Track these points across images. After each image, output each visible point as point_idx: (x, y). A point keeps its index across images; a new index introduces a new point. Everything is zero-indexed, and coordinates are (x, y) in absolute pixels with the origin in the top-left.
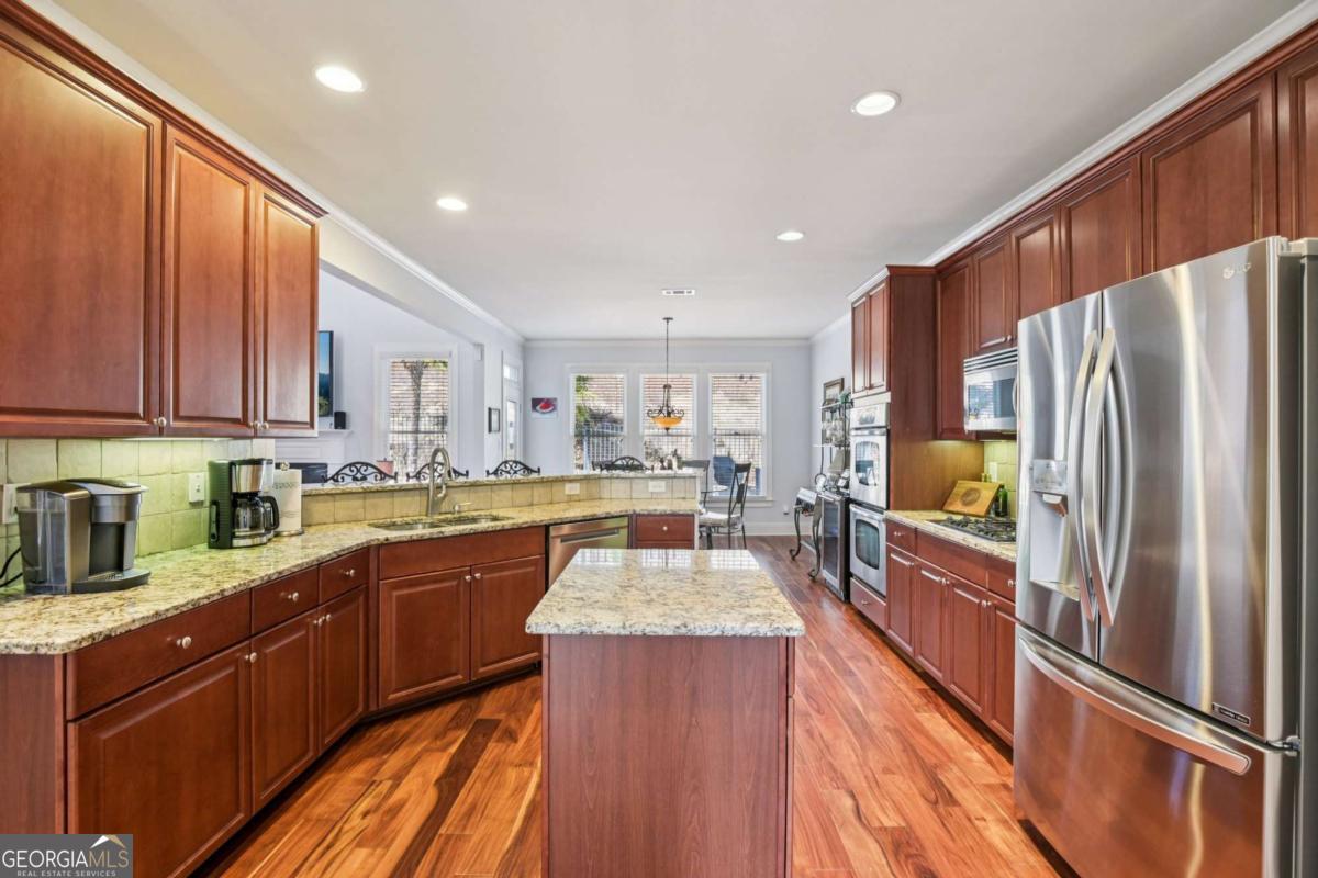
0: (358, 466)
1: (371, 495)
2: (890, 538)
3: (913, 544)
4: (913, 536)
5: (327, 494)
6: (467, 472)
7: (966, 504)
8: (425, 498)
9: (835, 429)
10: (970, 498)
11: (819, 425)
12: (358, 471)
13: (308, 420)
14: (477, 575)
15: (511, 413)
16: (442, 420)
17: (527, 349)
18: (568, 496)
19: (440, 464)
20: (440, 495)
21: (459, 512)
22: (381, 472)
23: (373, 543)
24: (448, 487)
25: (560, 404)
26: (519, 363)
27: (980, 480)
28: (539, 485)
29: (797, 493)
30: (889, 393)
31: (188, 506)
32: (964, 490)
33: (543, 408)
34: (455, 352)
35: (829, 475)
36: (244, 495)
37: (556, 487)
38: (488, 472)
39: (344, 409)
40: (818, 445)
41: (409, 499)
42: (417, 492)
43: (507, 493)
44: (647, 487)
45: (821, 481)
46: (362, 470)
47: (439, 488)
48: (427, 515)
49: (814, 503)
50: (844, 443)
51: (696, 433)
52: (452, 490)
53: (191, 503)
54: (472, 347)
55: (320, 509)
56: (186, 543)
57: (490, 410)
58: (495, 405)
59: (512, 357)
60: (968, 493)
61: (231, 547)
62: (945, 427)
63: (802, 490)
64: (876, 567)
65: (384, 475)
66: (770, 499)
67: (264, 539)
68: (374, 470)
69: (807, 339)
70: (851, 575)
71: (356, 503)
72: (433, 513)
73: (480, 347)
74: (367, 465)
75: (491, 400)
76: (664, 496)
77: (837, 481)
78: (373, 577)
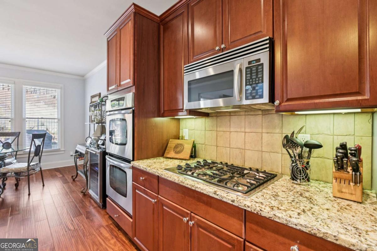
2: (135, 179)
3: (156, 187)
4: (156, 181)
7: (177, 153)
9: (96, 116)
10: (178, 149)
11: (89, 114)
27: (179, 139)
29: (76, 147)
30: (134, 87)
32: (174, 145)
35: (93, 138)
40: (88, 123)
45: (89, 141)
49: (84, 153)
50: (102, 122)
51: (13, 117)
60: (176, 146)
62: (166, 109)
63: (78, 146)
64: (125, 196)
66: (63, 150)
69: (83, 76)
70: (107, 196)
77: (97, 141)
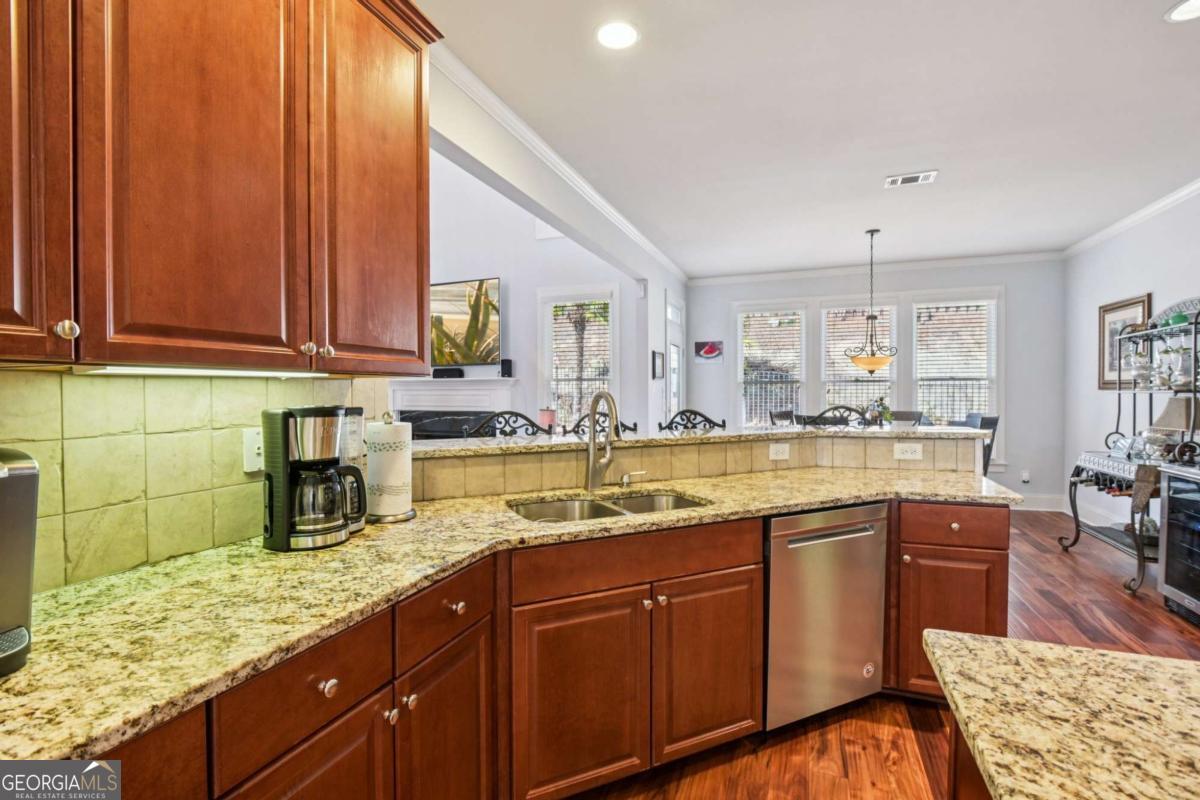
0: (507, 416)
1: (513, 458)
5: (455, 457)
6: (635, 425)
8: (583, 464)
12: (507, 422)
13: (415, 349)
14: (662, 598)
15: (674, 359)
16: (604, 372)
17: (690, 287)
18: (775, 462)
19: (604, 415)
20: (603, 461)
21: (629, 484)
22: (533, 424)
23: (500, 548)
24: (613, 449)
25: (726, 348)
26: (682, 303)
28: (735, 446)
29: (1076, 458)
31: (244, 478)
33: (706, 352)
34: (616, 294)
36: (310, 466)
37: (758, 449)
38: (660, 425)
39: (511, 356)
41: (562, 464)
42: (574, 454)
43: (691, 457)
44: (892, 451)
46: (511, 422)
47: (602, 449)
48: (586, 488)
51: (895, 376)
52: (617, 452)
53: (246, 474)
54: (634, 282)
55: (445, 478)
56: (236, 538)
57: (654, 353)
58: (660, 349)
59: (675, 298)
61: (288, 549)
65: (535, 429)
67: (343, 535)
68: (525, 422)
69: (1062, 250)
71: (493, 470)
72: (594, 486)
73: (643, 282)
74: (517, 415)
75: (655, 344)
76: (922, 466)
78: (502, 602)
